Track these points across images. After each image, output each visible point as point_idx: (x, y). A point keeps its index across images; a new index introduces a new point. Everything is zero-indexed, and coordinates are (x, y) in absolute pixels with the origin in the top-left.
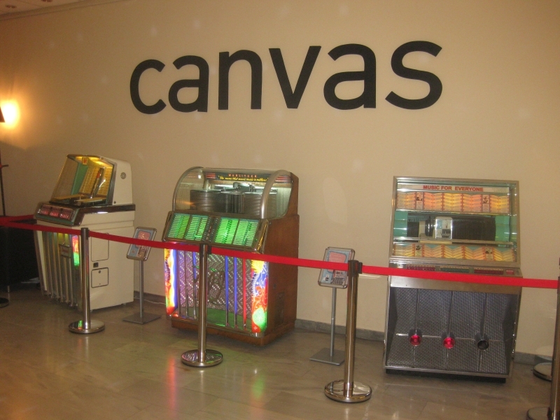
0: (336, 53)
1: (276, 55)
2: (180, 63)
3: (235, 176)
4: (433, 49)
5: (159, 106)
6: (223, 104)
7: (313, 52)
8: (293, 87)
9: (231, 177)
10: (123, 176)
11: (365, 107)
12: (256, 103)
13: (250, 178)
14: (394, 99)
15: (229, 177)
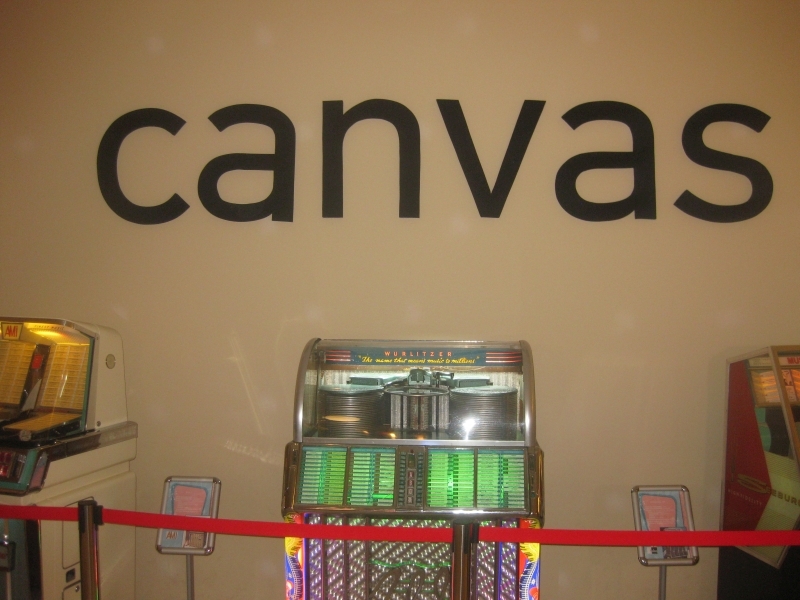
0: (577, 116)
1: (452, 112)
2: (224, 118)
3: (399, 355)
4: (755, 119)
5: (174, 208)
6: (333, 204)
7: (531, 112)
8: (491, 180)
9: (392, 357)
10: (110, 362)
11: (637, 217)
12: (409, 205)
13: (436, 357)
14: (689, 204)
15: (385, 357)
